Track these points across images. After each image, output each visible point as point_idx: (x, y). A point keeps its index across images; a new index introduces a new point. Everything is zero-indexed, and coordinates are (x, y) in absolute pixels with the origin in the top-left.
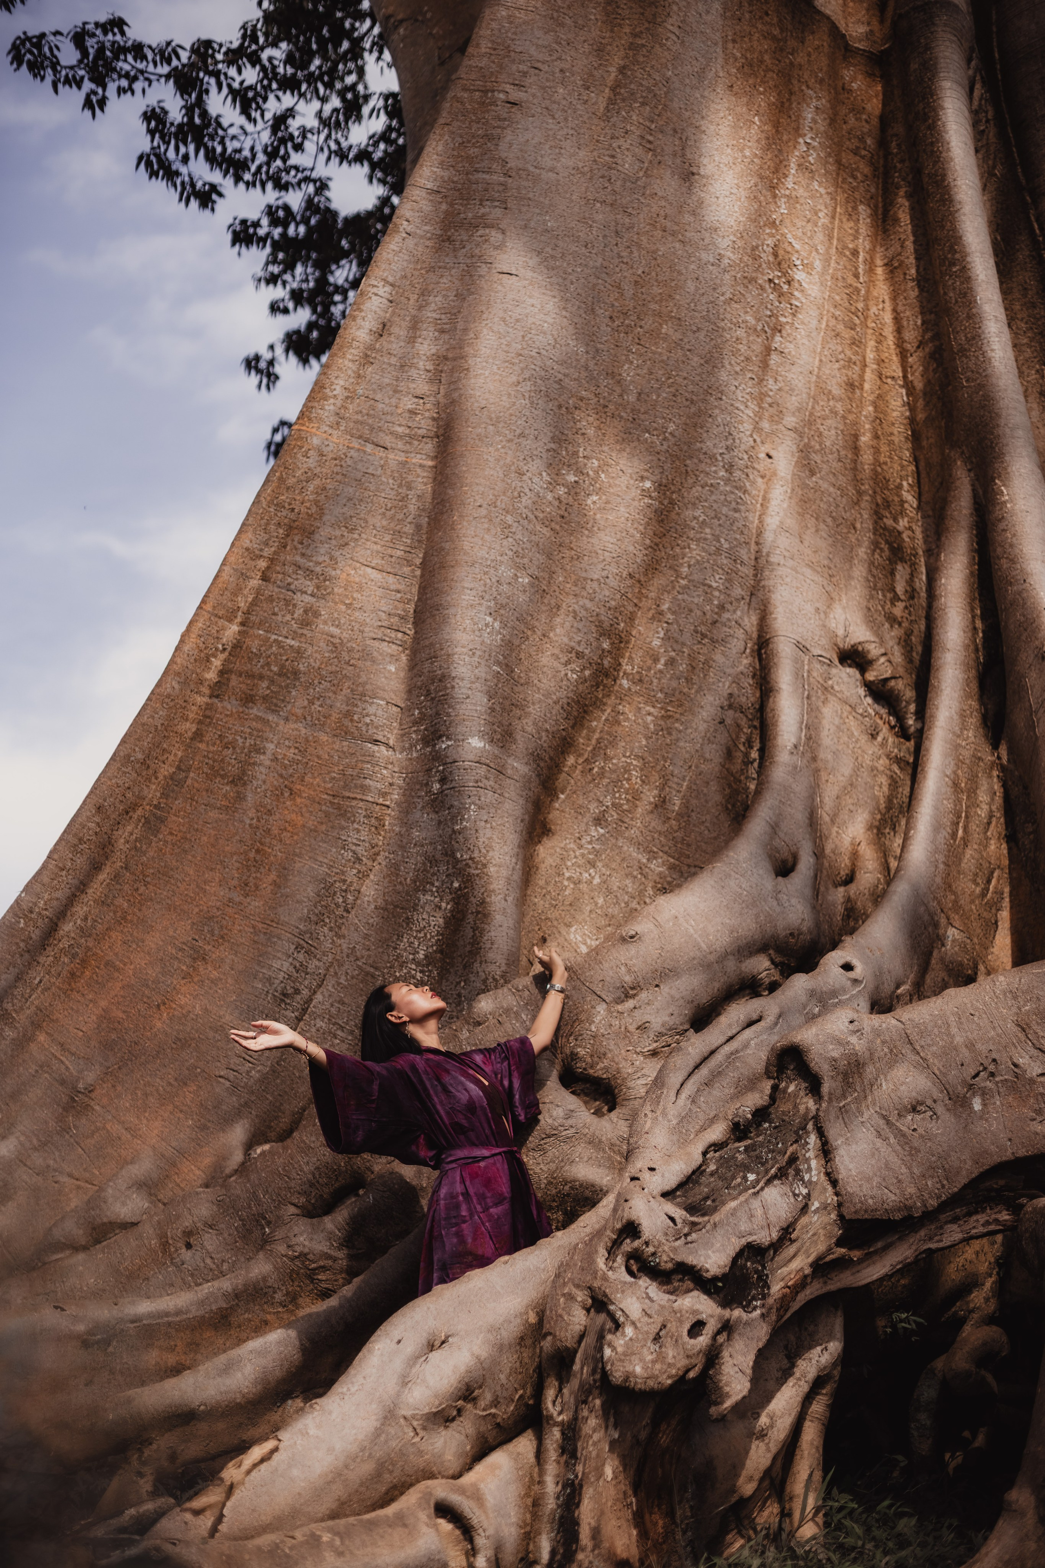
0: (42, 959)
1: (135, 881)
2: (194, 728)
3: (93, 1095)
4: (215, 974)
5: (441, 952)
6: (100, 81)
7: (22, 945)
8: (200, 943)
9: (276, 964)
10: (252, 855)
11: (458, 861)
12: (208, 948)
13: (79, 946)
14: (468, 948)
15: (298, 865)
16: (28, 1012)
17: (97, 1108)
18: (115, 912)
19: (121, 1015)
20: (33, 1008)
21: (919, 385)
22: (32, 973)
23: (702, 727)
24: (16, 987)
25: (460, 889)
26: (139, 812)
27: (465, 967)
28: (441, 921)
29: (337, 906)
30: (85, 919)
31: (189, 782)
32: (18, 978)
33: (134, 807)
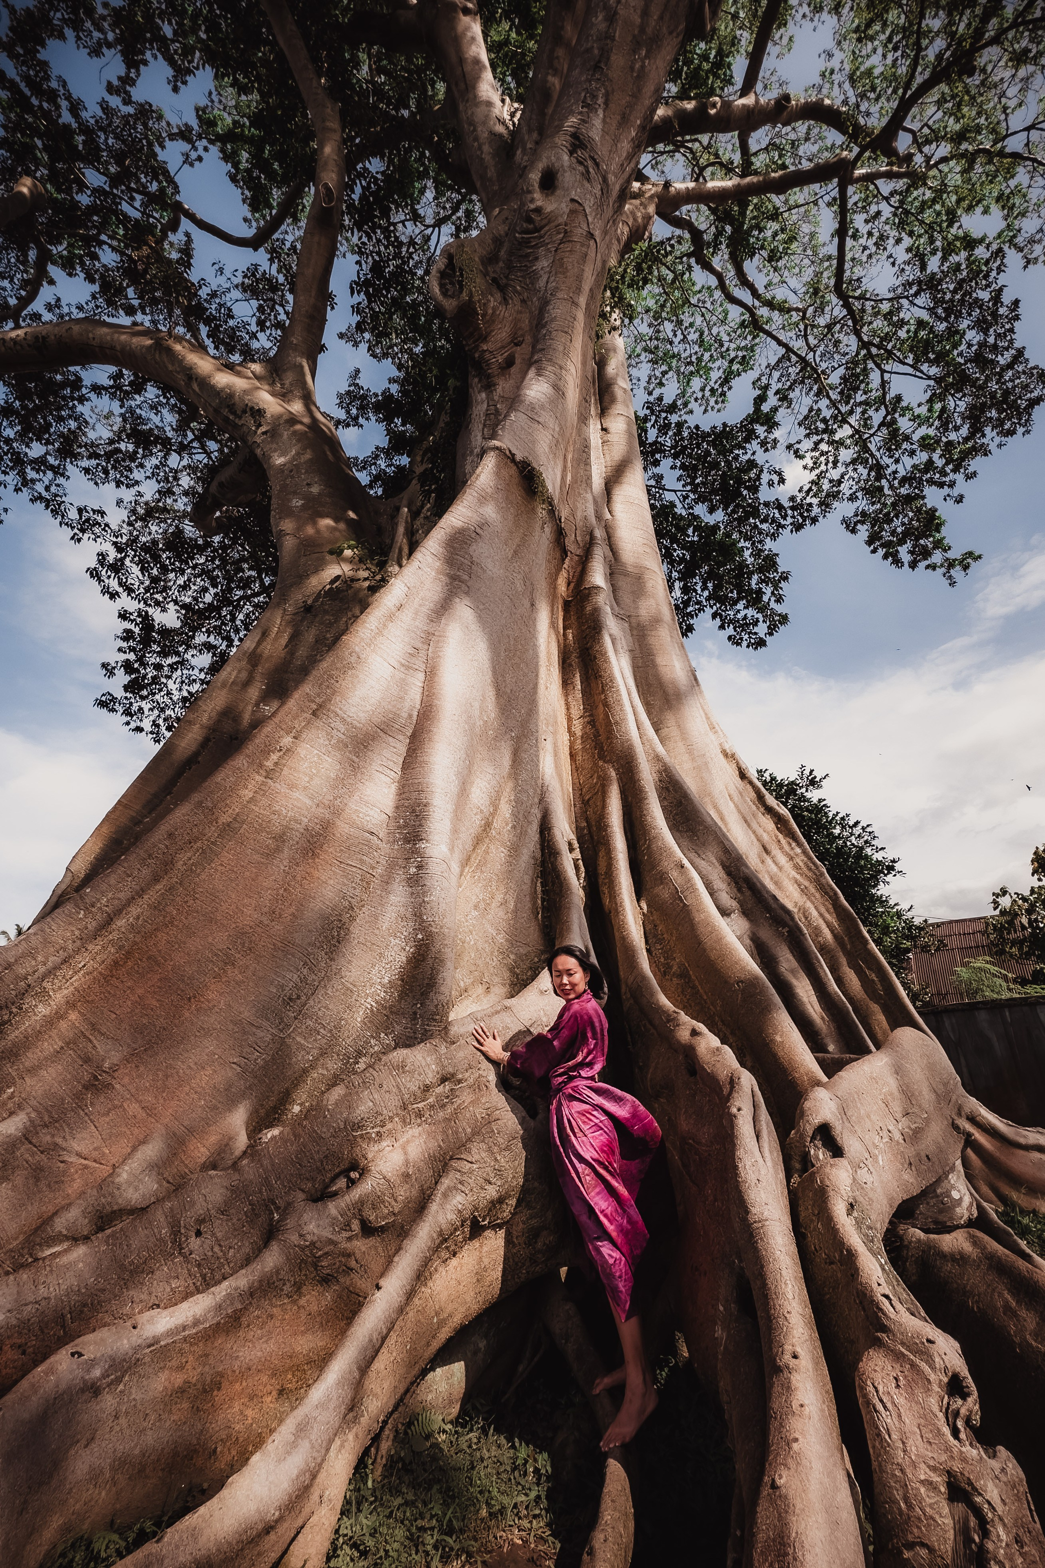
0: (90, 947)
1: (186, 895)
2: (251, 795)
3: (116, 1074)
4: (240, 977)
5: (402, 980)
6: (83, 531)
7: (77, 933)
8: (233, 952)
9: (289, 975)
10: (281, 892)
11: (423, 921)
12: (237, 956)
13: (127, 939)
14: (426, 981)
15: (312, 905)
16: (66, 992)
17: (117, 1086)
18: (165, 917)
19: (155, 1003)
20: (72, 989)
21: (579, 733)
22: (78, 958)
23: (523, 865)
24: (60, 968)
25: (423, 940)
26: (199, 844)
27: (422, 994)
28: (404, 959)
29: (333, 937)
30: (138, 918)
31: (242, 831)
32: (65, 961)
33: (196, 839)
